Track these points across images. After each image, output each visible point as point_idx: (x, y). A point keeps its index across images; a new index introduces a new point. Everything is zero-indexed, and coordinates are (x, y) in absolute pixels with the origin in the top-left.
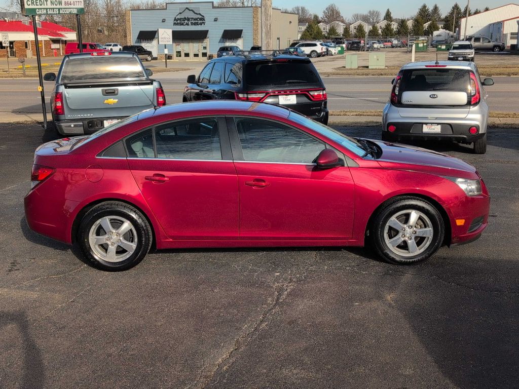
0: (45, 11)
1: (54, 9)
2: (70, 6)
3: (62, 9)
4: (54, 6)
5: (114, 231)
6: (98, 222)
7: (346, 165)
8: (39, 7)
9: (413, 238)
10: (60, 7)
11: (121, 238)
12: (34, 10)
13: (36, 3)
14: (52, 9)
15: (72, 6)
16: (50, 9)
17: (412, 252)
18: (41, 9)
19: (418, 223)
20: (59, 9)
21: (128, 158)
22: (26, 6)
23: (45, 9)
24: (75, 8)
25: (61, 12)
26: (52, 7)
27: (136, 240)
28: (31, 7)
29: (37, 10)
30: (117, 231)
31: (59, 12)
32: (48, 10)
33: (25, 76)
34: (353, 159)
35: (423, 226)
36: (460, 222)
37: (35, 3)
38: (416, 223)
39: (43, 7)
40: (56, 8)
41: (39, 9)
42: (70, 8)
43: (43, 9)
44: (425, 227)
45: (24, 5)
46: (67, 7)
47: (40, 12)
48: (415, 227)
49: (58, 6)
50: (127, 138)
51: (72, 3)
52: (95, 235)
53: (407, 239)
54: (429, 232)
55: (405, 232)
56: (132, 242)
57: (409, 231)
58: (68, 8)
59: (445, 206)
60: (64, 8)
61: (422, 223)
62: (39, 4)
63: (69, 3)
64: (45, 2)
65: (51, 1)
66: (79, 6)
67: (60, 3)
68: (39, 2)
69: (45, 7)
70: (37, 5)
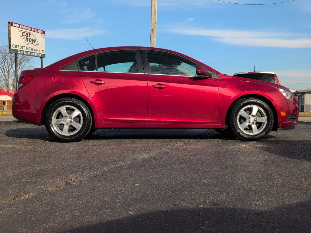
0: (23, 52)
1: (28, 52)
2: (37, 52)
3: (33, 52)
4: (28, 51)
5: (68, 116)
6: (58, 109)
7: (213, 78)
9: (255, 123)
10: (32, 51)
11: (72, 120)
12: (17, 50)
13: (18, 47)
14: (27, 51)
15: (39, 52)
16: (26, 51)
17: (254, 132)
18: (21, 50)
19: (257, 114)
20: (31, 53)
21: (79, 71)
22: (12, 48)
23: (23, 51)
25: (32, 54)
26: (27, 50)
27: (82, 121)
28: (15, 48)
29: (18, 51)
30: (70, 116)
31: (31, 54)
32: (25, 52)
33: (3, 115)
34: (217, 75)
35: (260, 116)
36: (283, 114)
37: (17, 47)
38: (256, 114)
39: (21, 49)
40: (29, 52)
41: (19, 50)
43: (22, 51)
44: (262, 116)
45: (11, 47)
46: (35, 52)
47: (20, 52)
48: (256, 116)
49: (31, 51)
50: (79, 60)
51: (39, 50)
52: (55, 119)
53: (251, 124)
54: (264, 120)
55: (250, 119)
56: (79, 123)
57: (252, 119)
59: (273, 103)
60: (34, 53)
61: (260, 114)
62: (19, 47)
63: (37, 50)
64: (23, 47)
65: (27, 47)
66: (43, 53)
67: (32, 49)
68: (19, 46)
69: (23, 50)
70: (18, 48)
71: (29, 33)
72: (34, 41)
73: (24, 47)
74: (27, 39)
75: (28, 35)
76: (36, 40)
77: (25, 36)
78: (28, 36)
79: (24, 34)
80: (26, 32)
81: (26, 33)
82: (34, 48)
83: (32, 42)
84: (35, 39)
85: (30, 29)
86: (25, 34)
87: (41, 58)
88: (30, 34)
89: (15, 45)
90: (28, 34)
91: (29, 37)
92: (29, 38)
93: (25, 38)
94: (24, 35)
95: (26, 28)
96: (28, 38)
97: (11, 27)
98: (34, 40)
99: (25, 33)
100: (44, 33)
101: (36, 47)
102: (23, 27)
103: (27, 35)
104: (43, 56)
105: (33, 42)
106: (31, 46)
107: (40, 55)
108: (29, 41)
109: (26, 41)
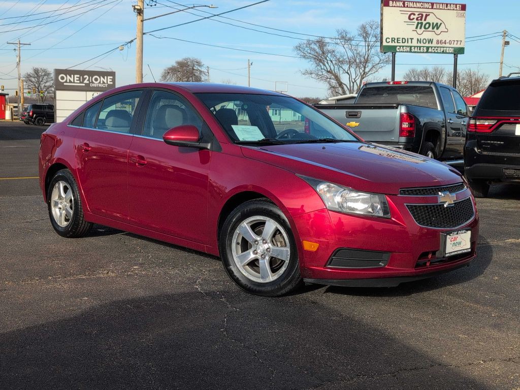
0: (407, 49)
1: (420, 47)
2: (444, 45)
3: (432, 47)
4: (422, 44)
8: (401, 44)
9: (267, 257)
10: (430, 45)
12: (394, 47)
13: (398, 40)
14: (417, 47)
15: (448, 45)
16: (415, 47)
18: (403, 46)
20: (428, 48)
22: (385, 44)
23: (408, 46)
24: (452, 48)
25: (430, 51)
26: (419, 45)
28: (390, 44)
31: (427, 50)
32: (413, 48)
37: (396, 41)
39: (406, 44)
40: (424, 47)
41: (400, 46)
42: (443, 47)
43: (406, 46)
45: (381, 42)
46: (439, 45)
47: (401, 50)
49: (427, 45)
51: (447, 41)
53: (259, 257)
55: (258, 247)
56: (72, 209)
57: (262, 247)
58: (441, 47)
60: (435, 47)
62: (401, 41)
63: (443, 42)
64: (410, 40)
65: (418, 39)
66: (458, 46)
67: (431, 41)
68: (401, 39)
69: (410, 44)
70: (398, 42)
71: (424, 14)
72: (437, 26)
73: (412, 39)
74: (420, 25)
75: (422, 17)
76: (441, 24)
77: (415, 20)
78: (421, 20)
79: (412, 17)
80: (417, 14)
81: (419, 15)
82: (436, 38)
83: (430, 29)
84: (439, 22)
85: (426, 6)
86: (415, 17)
87: (455, 54)
88: (427, 16)
89: (392, 38)
90: (422, 15)
91: (425, 20)
92: (424, 23)
93: (416, 24)
94: (413, 19)
95: (419, 5)
96: (422, 23)
97: (385, 9)
98: (437, 24)
99: (414, 15)
100: (463, 7)
101: (443, 37)
102: (411, 5)
103: (419, 19)
104: (459, 51)
105: (433, 28)
106: (428, 35)
107: (451, 50)
108: (425, 28)
109: (417, 28)
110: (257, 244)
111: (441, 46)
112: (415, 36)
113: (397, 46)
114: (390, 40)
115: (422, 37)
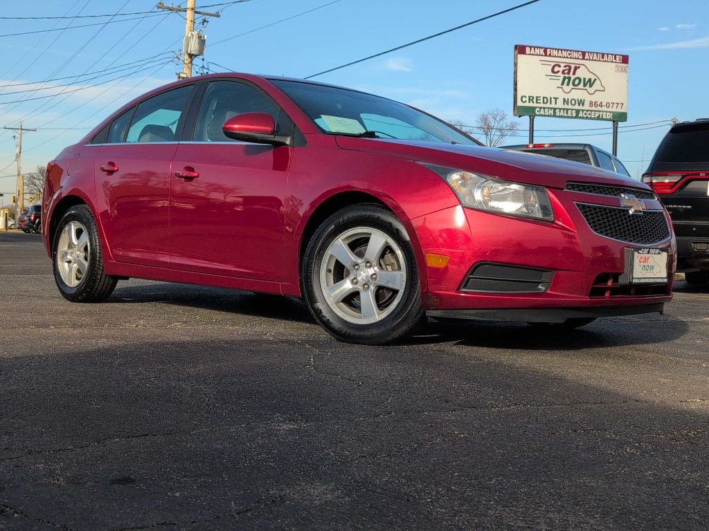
0: (551, 111)
1: (567, 110)
2: (599, 108)
3: (583, 111)
4: (570, 107)
8: (542, 105)
9: (372, 287)
10: (581, 107)
12: (532, 109)
13: (537, 100)
14: (564, 109)
15: (604, 109)
16: (560, 109)
18: (545, 108)
20: (578, 111)
22: (519, 103)
23: (551, 108)
24: (610, 112)
25: (580, 115)
26: (566, 107)
28: (527, 104)
29: (538, 109)
31: (577, 115)
32: (557, 111)
37: (535, 100)
39: (548, 105)
40: (572, 110)
41: (540, 108)
42: (599, 111)
43: (549, 108)
45: (516, 101)
46: (593, 108)
47: (542, 113)
49: (577, 107)
51: (604, 104)
53: (360, 288)
54: (398, 280)
58: (595, 111)
60: (587, 111)
62: (541, 101)
63: (598, 104)
64: (553, 101)
65: (564, 99)
66: (619, 110)
67: (581, 102)
68: (542, 99)
69: (553, 105)
70: (537, 102)
71: (573, 67)
72: (590, 83)
73: (556, 99)
74: (567, 80)
75: (570, 70)
76: (595, 80)
77: (560, 74)
78: (569, 73)
79: (556, 69)
80: (562, 65)
81: (565, 66)
82: (588, 99)
83: (581, 86)
84: (593, 78)
85: (576, 55)
86: (561, 69)
87: (614, 121)
88: (576, 68)
89: (529, 97)
90: (570, 67)
91: (574, 74)
92: (573, 77)
93: (561, 79)
94: (558, 72)
95: (565, 54)
96: (569, 78)
97: (521, 57)
98: (590, 80)
99: (559, 66)
100: (625, 59)
101: (598, 97)
102: (555, 53)
103: (566, 72)
104: (619, 118)
105: (585, 85)
106: (578, 94)
107: (609, 116)
108: (574, 84)
109: (563, 84)
110: (357, 269)
111: (595, 109)
112: (561, 96)
113: (536, 107)
114: (527, 99)
115: (570, 97)
